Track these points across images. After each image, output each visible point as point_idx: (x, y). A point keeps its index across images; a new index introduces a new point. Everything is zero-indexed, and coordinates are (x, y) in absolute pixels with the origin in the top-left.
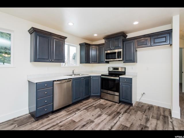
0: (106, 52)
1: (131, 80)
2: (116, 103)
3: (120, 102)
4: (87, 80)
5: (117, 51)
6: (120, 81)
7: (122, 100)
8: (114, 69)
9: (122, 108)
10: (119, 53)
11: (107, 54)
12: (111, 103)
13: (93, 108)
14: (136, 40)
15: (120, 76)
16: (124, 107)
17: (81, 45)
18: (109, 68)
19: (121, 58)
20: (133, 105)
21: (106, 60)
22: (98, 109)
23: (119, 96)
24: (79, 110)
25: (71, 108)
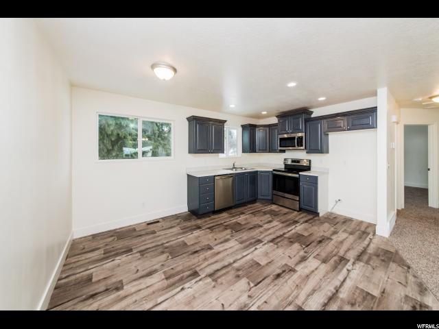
0: (280, 136)
1: (316, 178)
2: (295, 210)
3: (300, 210)
4: (253, 176)
7: (303, 206)
8: (293, 161)
9: (303, 217)
11: (282, 140)
12: (287, 210)
13: (261, 214)
14: (325, 121)
15: (301, 173)
16: (306, 217)
17: (244, 127)
18: (285, 160)
20: (321, 215)
21: (279, 148)
22: (268, 216)
23: (299, 201)
24: (243, 213)
25: (233, 211)
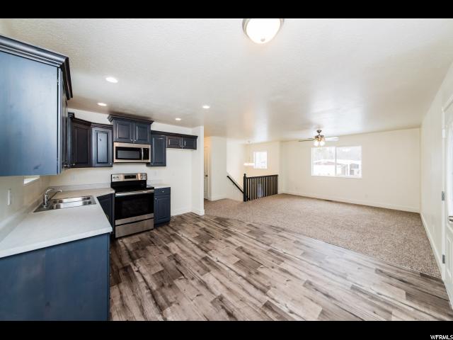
5: (142, 146)
6: (155, 194)
10: (146, 151)
19: (148, 159)
